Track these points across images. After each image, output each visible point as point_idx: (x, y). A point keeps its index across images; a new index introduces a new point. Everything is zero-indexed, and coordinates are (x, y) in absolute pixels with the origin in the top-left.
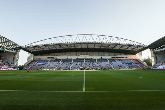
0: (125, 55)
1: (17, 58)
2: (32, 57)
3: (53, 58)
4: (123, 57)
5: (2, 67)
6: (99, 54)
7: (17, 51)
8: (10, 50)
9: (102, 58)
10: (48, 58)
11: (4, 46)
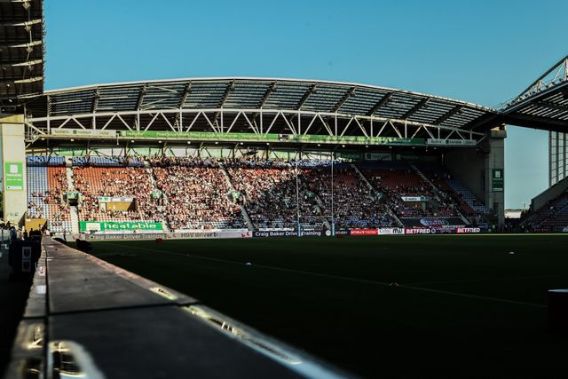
1: (494, 171)
5: (422, 222)
7: (490, 137)
11: (457, 130)
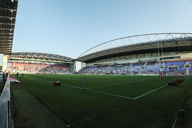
0: (177, 54)
1: (75, 66)
2: (85, 65)
3: (97, 64)
4: (174, 58)
5: (66, 72)
6: (138, 56)
7: (74, 62)
8: (70, 62)
9: (139, 61)
10: (94, 65)
